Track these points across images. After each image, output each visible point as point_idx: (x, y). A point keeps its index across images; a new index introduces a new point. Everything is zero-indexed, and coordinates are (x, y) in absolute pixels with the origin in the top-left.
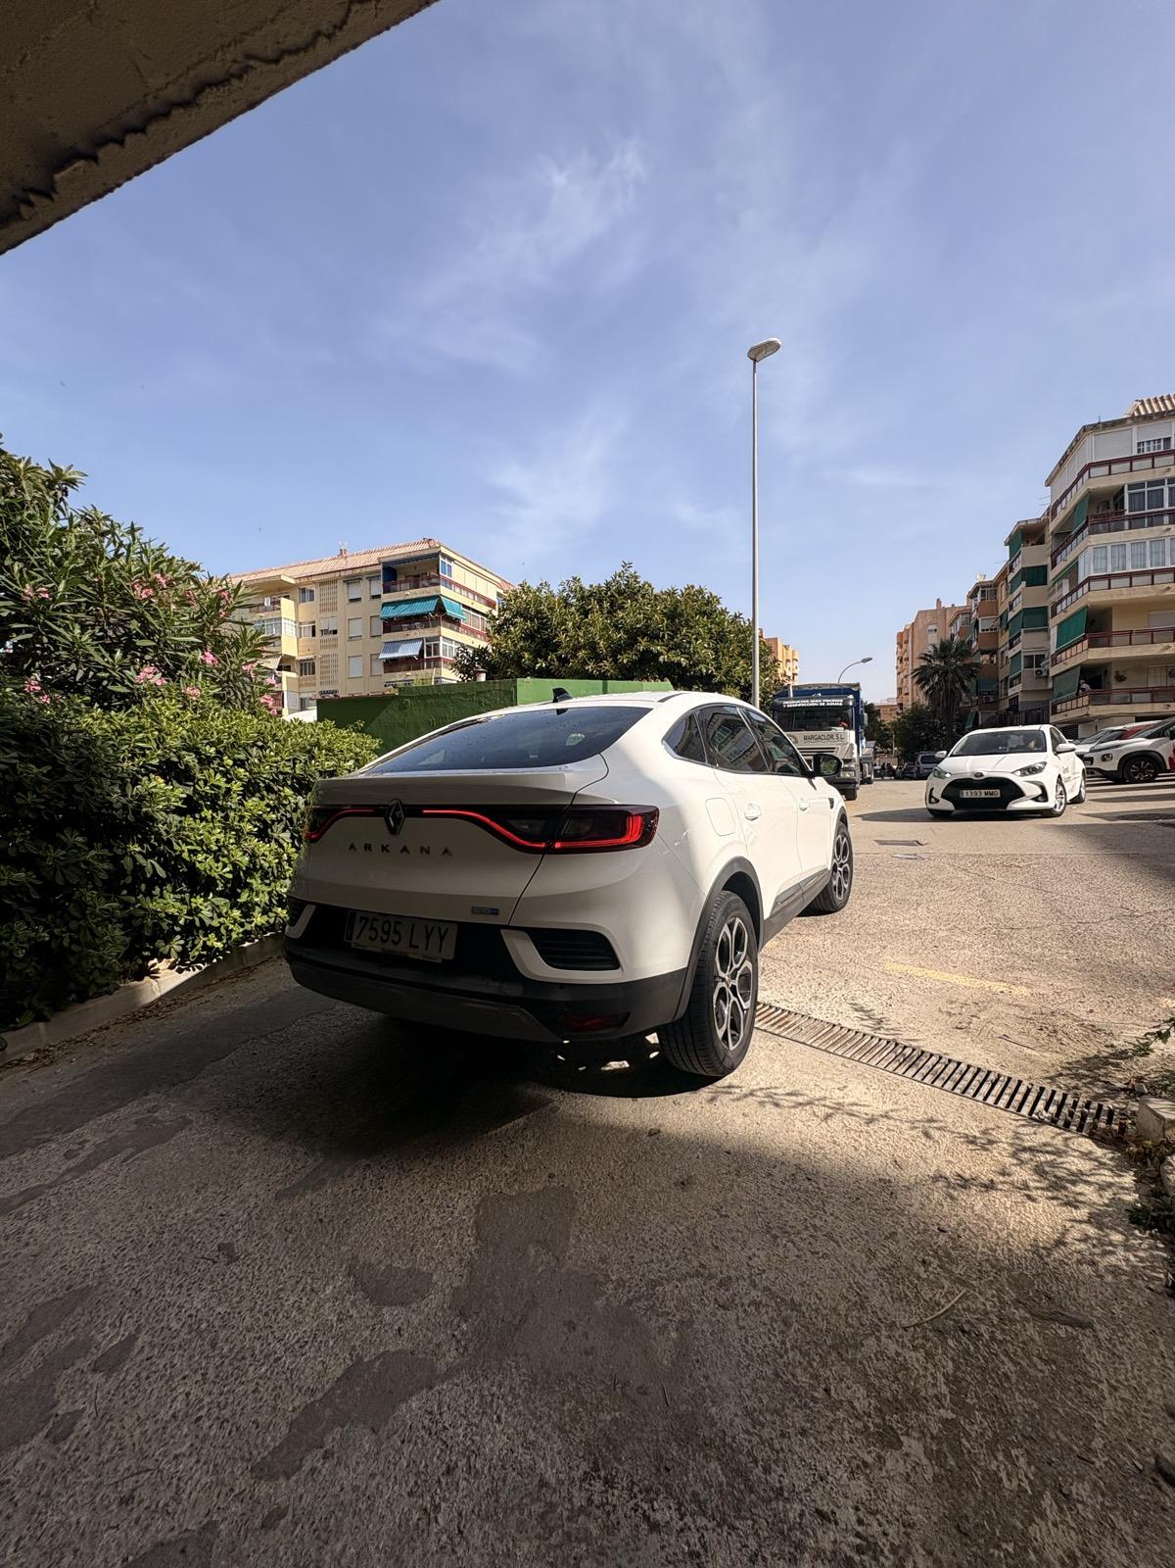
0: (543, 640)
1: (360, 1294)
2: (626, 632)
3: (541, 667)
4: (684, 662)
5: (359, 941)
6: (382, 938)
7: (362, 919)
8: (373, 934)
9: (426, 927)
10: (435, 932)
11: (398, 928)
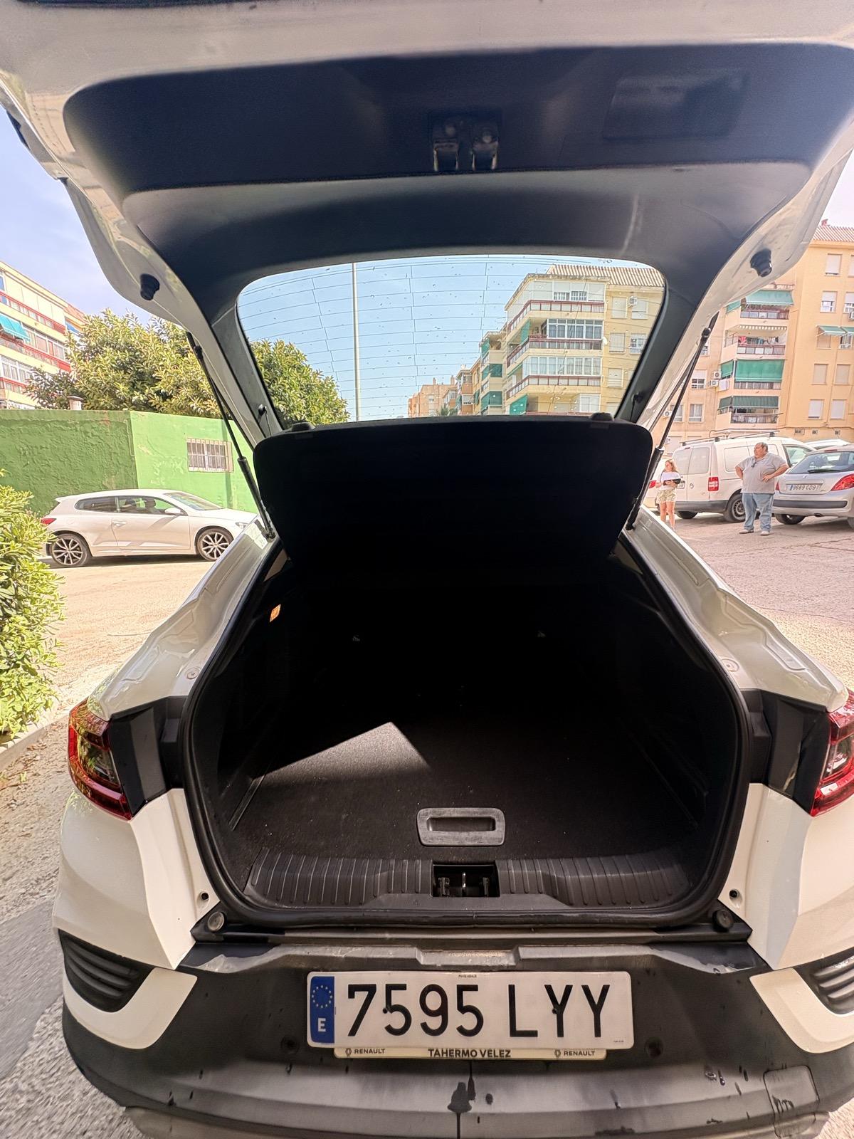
3: (139, 400)
5: (355, 1042)
6: (425, 1026)
7: (352, 990)
8: (397, 1020)
9: (549, 989)
10: (577, 997)
11: (469, 998)
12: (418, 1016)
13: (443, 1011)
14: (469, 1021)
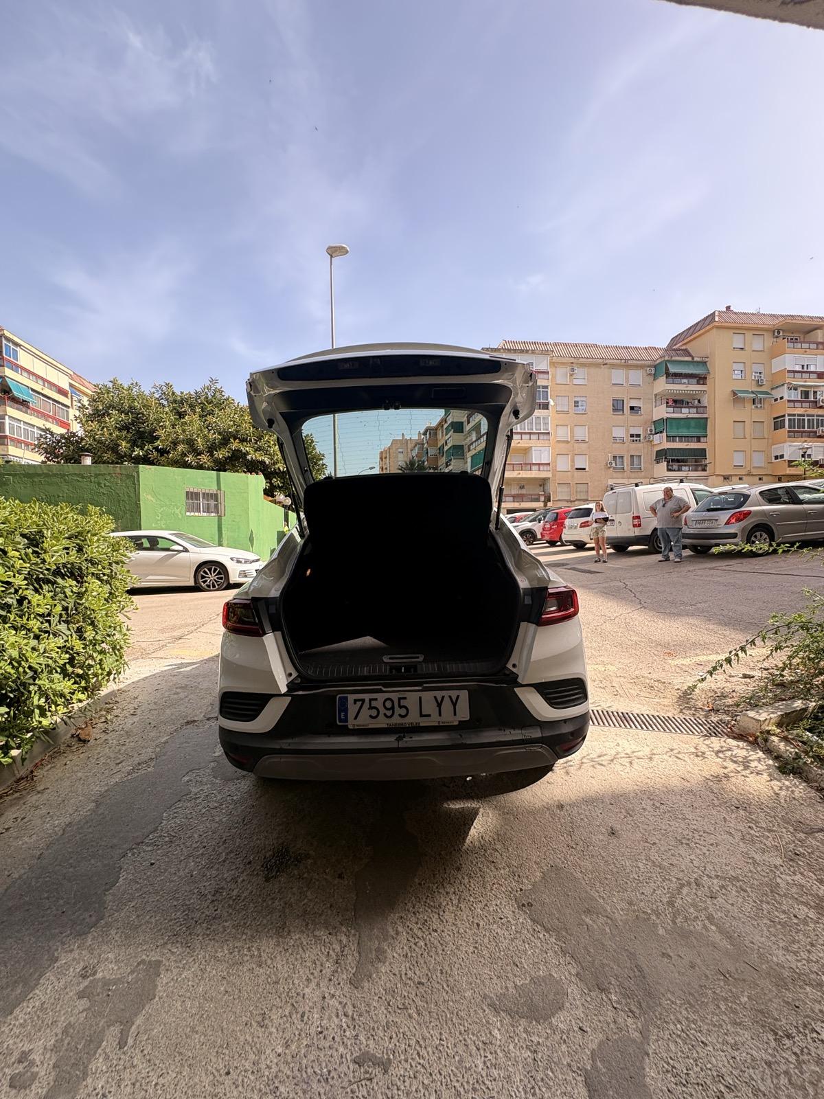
0: (138, 432)
1: (523, 1022)
2: (220, 434)
3: (138, 455)
4: (267, 461)
5: (357, 722)
6: (385, 714)
7: (355, 701)
8: (374, 713)
9: (435, 697)
10: (447, 700)
11: (403, 703)
12: (382, 710)
13: (393, 708)
14: (403, 712)
